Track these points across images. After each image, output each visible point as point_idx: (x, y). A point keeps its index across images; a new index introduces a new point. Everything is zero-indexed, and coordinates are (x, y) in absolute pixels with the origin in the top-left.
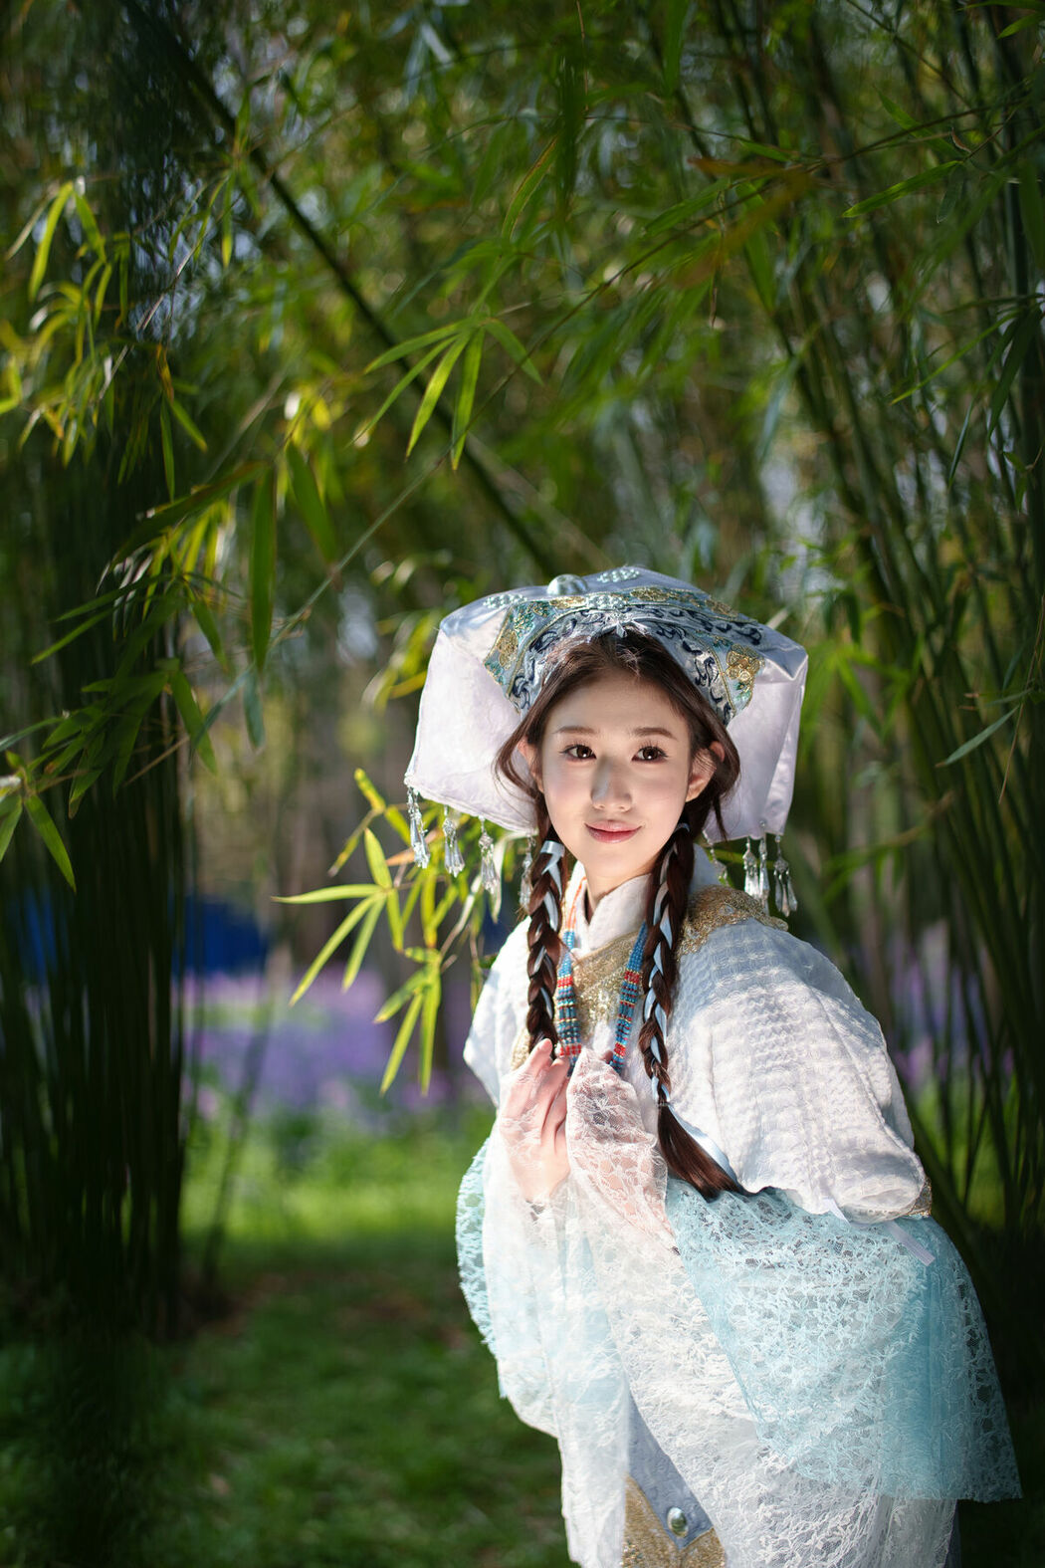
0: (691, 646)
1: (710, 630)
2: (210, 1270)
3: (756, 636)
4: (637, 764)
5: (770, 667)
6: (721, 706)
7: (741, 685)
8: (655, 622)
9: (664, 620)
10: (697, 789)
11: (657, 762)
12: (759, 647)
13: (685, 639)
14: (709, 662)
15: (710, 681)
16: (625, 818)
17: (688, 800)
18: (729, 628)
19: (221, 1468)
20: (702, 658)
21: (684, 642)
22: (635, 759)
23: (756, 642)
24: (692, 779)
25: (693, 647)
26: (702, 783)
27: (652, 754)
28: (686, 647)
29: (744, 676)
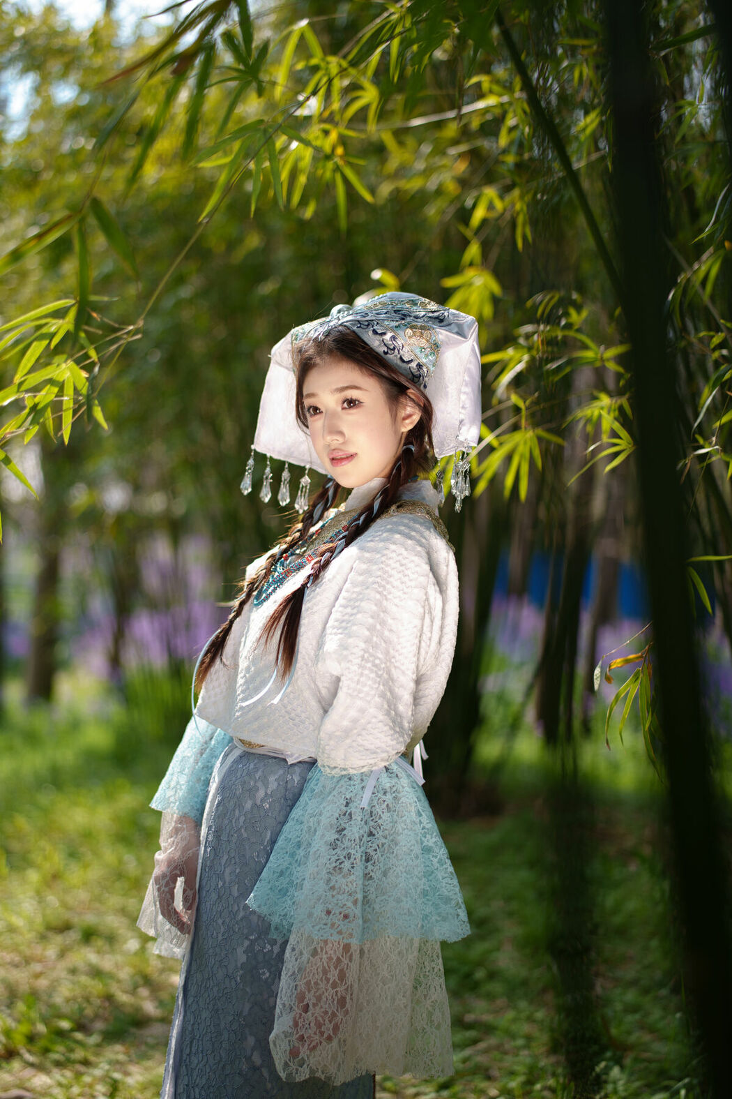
0: (378, 331)
3: (442, 317)
4: (344, 411)
6: (413, 365)
7: (423, 349)
10: (411, 423)
11: (357, 408)
12: (442, 324)
13: (375, 327)
14: (394, 338)
15: (399, 351)
16: (342, 448)
17: (403, 430)
18: (424, 316)
20: (388, 337)
21: (374, 330)
22: (342, 408)
23: (441, 321)
24: (407, 416)
25: (379, 332)
26: (414, 418)
27: (351, 403)
28: (375, 332)
29: (422, 343)
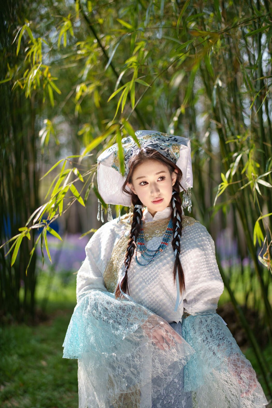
1: (165, 142)
2: (44, 309)
3: (176, 139)
5: (182, 146)
6: (174, 160)
7: (177, 153)
8: (152, 145)
9: (154, 143)
10: (174, 182)
11: (164, 180)
12: (178, 142)
13: (161, 147)
14: (168, 151)
15: (170, 155)
16: (159, 196)
17: (173, 185)
18: (169, 139)
19: (44, 358)
20: (166, 150)
21: (161, 148)
22: (158, 181)
23: (177, 141)
24: (172, 180)
25: (163, 148)
26: (175, 180)
27: (163, 178)
29: (177, 151)
